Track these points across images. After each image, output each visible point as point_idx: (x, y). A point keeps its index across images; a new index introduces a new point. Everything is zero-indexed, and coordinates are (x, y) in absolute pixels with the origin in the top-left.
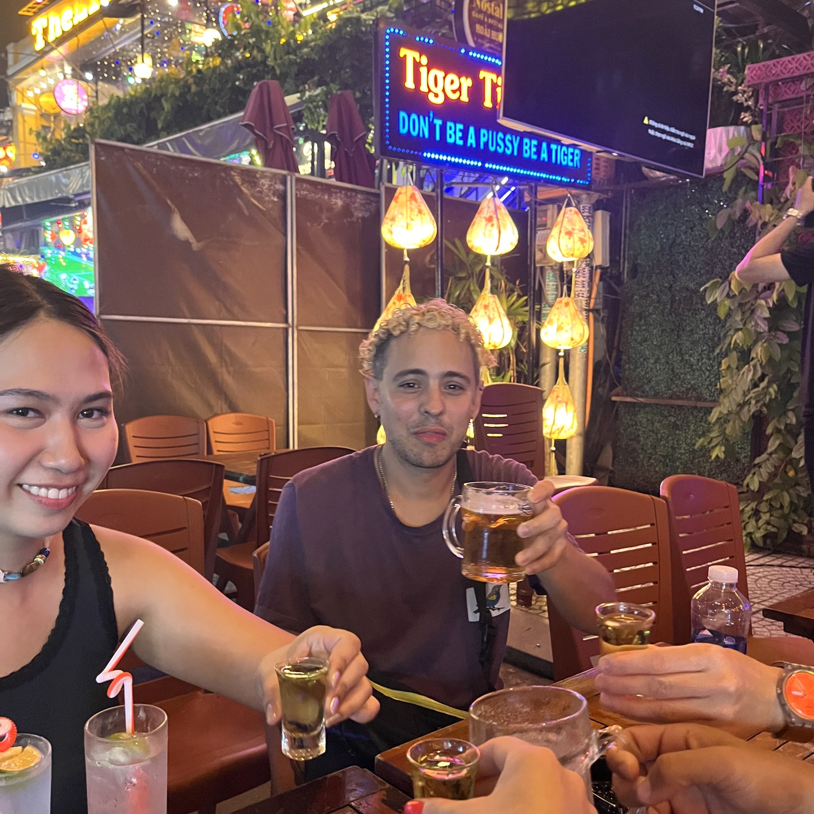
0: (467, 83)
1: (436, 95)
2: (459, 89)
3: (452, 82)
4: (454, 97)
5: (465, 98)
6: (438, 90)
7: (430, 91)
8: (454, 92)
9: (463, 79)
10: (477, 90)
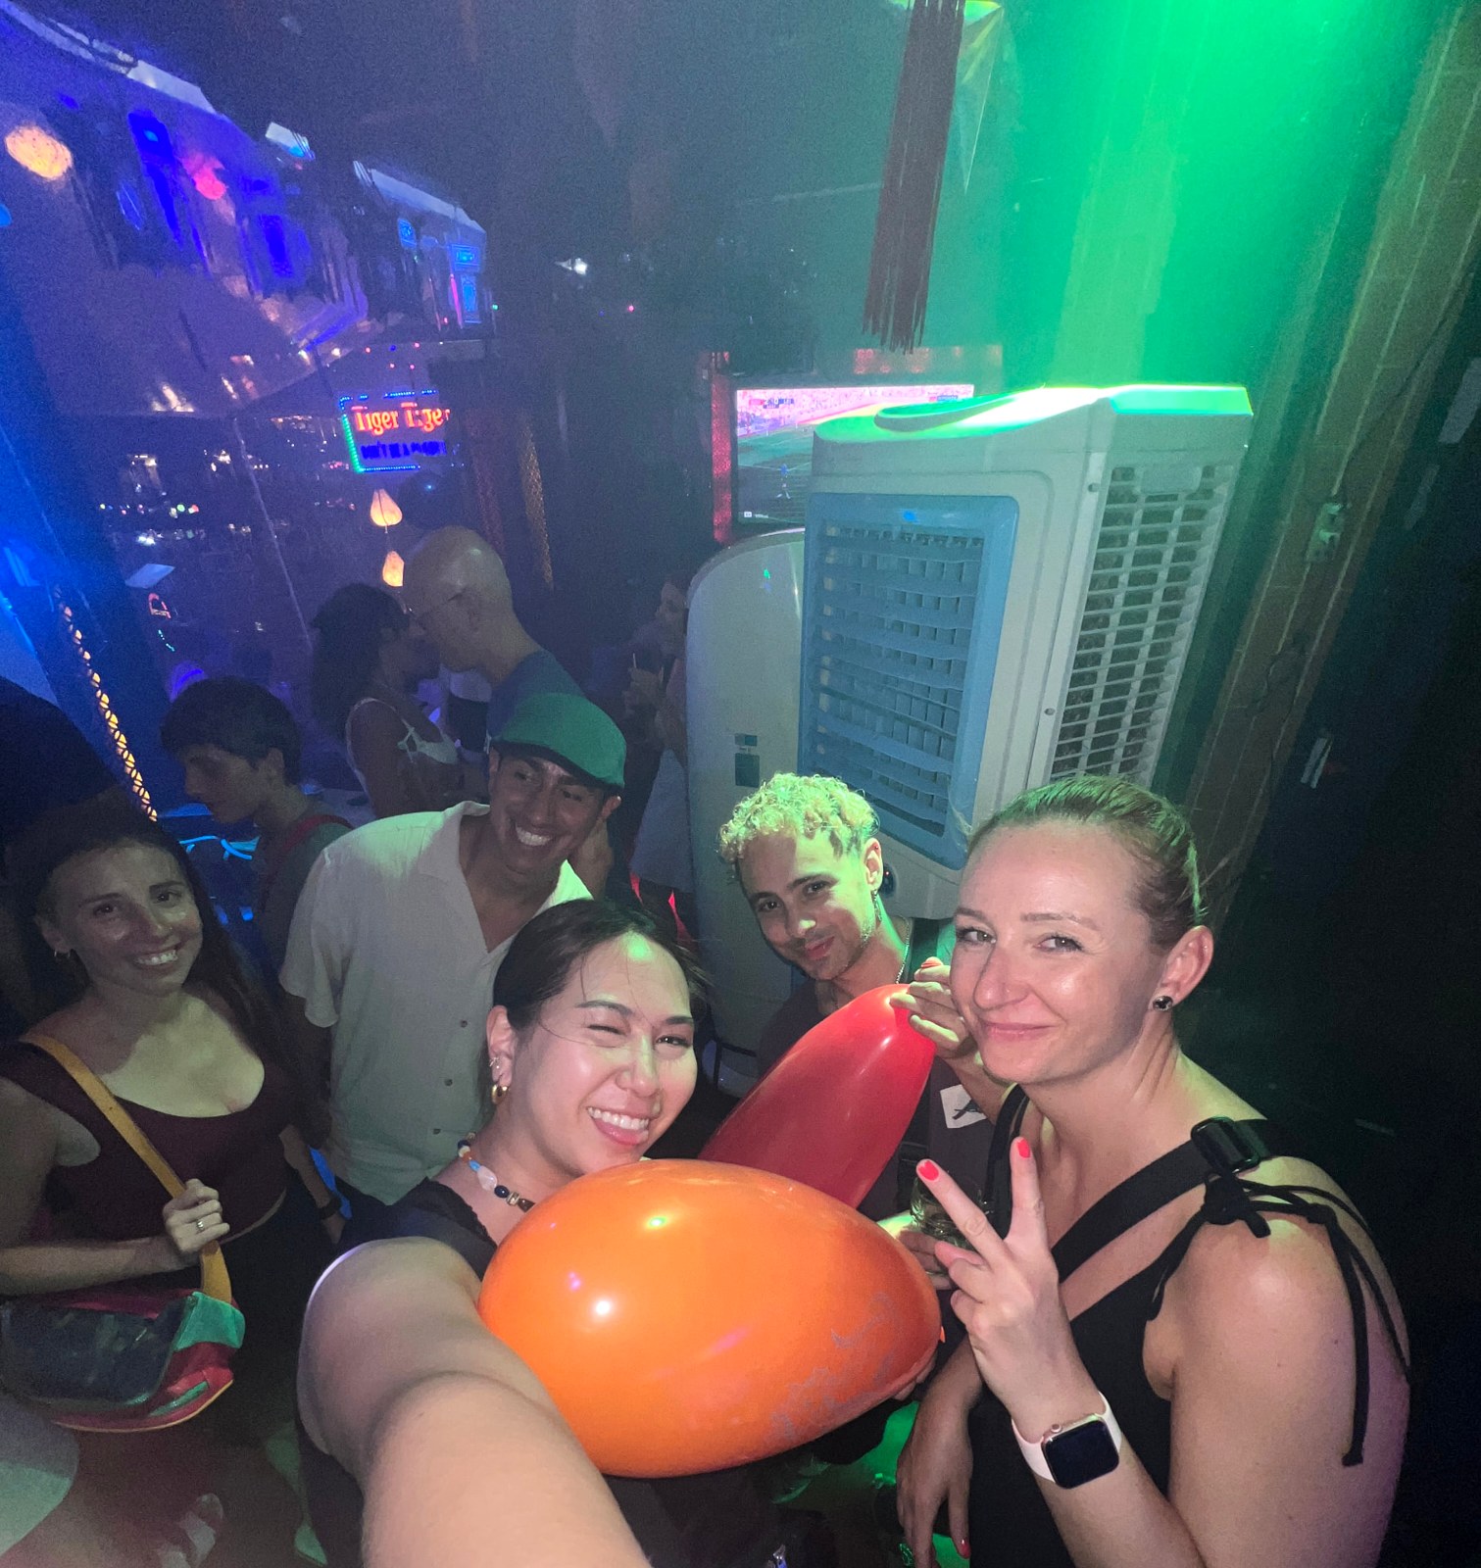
0: (394, 415)
1: (379, 429)
2: (391, 421)
3: (386, 418)
4: (388, 427)
5: (396, 426)
6: (379, 426)
7: (374, 428)
8: (388, 423)
9: (392, 413)
10: (401, 419)
